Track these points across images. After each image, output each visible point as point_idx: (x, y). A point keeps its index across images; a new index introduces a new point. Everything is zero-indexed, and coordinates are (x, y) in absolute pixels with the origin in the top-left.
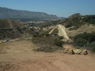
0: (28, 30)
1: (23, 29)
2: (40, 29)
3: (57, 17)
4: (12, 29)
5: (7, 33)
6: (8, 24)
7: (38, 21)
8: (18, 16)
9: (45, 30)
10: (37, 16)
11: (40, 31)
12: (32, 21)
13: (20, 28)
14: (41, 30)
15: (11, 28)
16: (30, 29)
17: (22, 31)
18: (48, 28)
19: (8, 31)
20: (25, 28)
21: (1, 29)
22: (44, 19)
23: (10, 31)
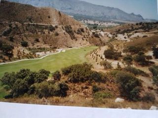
0: (87, 34)
1: (78, 31)
2: (110, 36)
3: (143, 19)
4: (56, 27)
5: (44, 33)
6: (49, 17)
7: (104, 22)
8: (70, 9)
9: (124, 39)
10: (103, 14)
11: (111, 41)
12: (94, 21)
13: (71, 28)
14: (113, 38)
15: (54, 26)
16: (91, 34)
17: (76, 35)
18: (130, 35)
19: (46, 31)
20: (82, 30)
21: (34, 25)
22: (116, 20)
23: (51, 30)
